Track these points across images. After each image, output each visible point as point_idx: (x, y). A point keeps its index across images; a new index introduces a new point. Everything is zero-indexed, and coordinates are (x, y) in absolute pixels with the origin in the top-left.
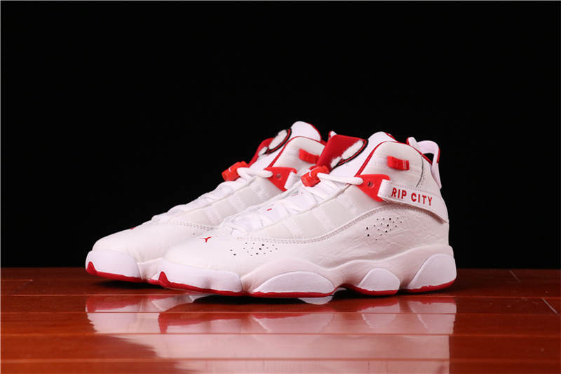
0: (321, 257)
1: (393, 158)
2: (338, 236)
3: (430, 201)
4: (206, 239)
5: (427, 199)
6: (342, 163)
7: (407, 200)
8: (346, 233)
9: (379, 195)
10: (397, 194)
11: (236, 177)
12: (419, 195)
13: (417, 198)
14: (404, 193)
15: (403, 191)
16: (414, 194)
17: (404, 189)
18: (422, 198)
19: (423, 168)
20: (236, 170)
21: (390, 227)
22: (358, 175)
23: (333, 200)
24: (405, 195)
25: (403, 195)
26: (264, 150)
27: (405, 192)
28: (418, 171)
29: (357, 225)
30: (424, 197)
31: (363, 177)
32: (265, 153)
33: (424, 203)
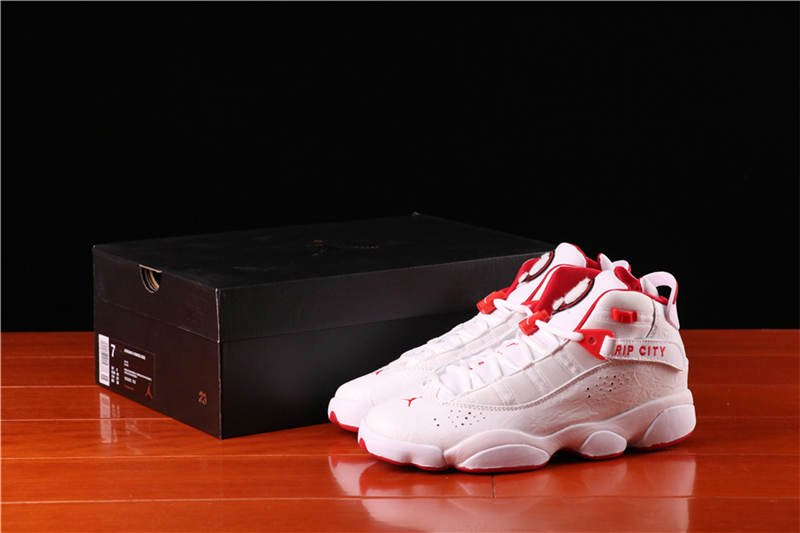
0: (534, 425)
1: (618, 311)
2: (555, 400)
3: (663, 351)
4: (410, 401)
5: (658, 350)
6: (563, 307)
7: (635, 356)
8: (563, 396)
9: (601, 353)
11: (491, 309)
12: (649, 347)
13: (647, 351)
14: (631, 348)
16: (643, 347)
17: (631, 344)
18: (652, 351)
19: (654, 315)
20: (492, 301)
21: (615, 386)
22: (578, 329)
23: (551, 358)
24: (632, 351)
25: (629, 351)
26: (523, 277)
27: (632, 346)
28: (647, 321)
29: (576, 387)
30: (655, 348)
31: (585, 333)
32: (525, 280)
33: (655, 355)
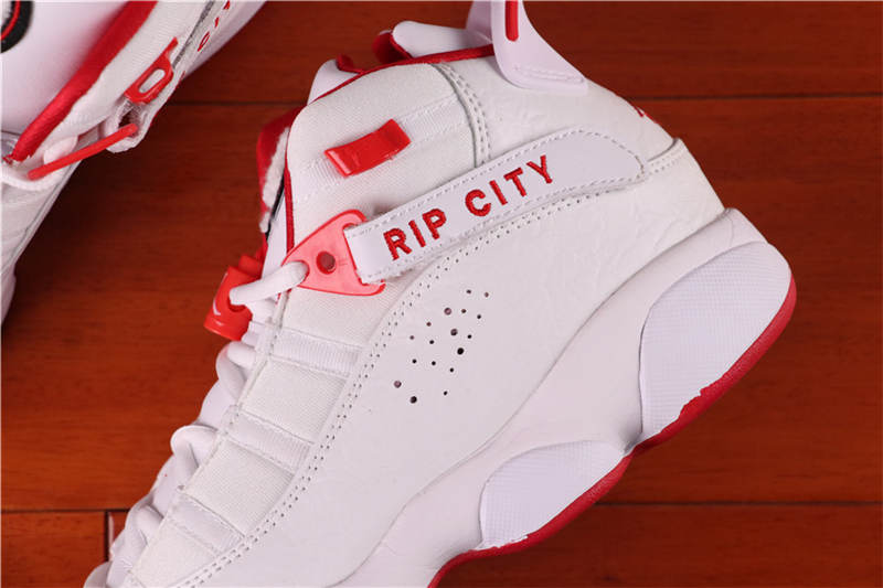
1: (338, 149)
3: (542, 170)
5: (530, 178)
9: (363, 279)
10: (411, 241)
12: (493, 184)
13: (491, 197)
14: (435, 219)
15: (426, 217)
16: (471, 196)
17: (428, 207)
18: (507, 187)
24: (442, 220)
25: (433, 228)
27: (436, 212)
30: (513, 176)
33: (522, 194)
